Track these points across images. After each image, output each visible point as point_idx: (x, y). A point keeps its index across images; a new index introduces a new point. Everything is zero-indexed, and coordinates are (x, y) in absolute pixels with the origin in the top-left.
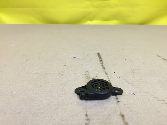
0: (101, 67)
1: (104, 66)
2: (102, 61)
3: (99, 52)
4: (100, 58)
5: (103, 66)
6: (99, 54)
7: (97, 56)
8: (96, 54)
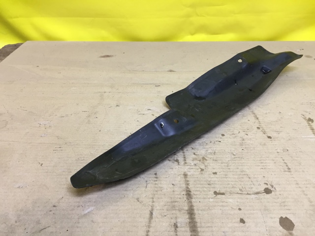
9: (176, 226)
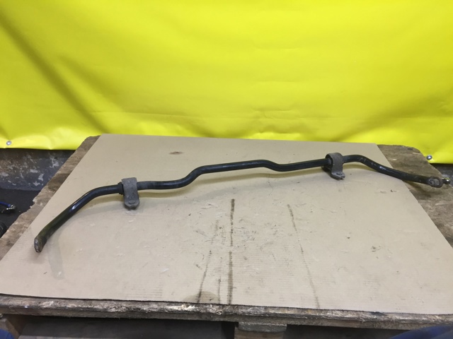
0: (230, 217)
1: (234, 216)
2: (233, 210)
3: (234, 198)
4: (233, 205)
5: (232, 216)
6: (233, 201)
7: (230, 204)
8: (230, 201)
9: (220, 281)
